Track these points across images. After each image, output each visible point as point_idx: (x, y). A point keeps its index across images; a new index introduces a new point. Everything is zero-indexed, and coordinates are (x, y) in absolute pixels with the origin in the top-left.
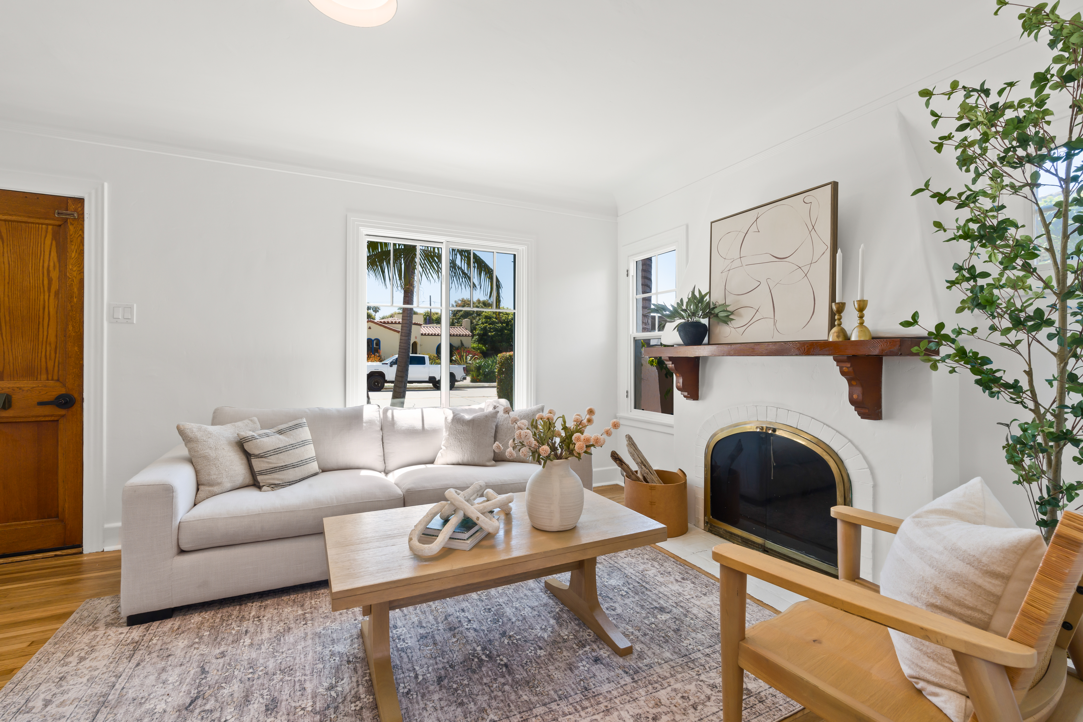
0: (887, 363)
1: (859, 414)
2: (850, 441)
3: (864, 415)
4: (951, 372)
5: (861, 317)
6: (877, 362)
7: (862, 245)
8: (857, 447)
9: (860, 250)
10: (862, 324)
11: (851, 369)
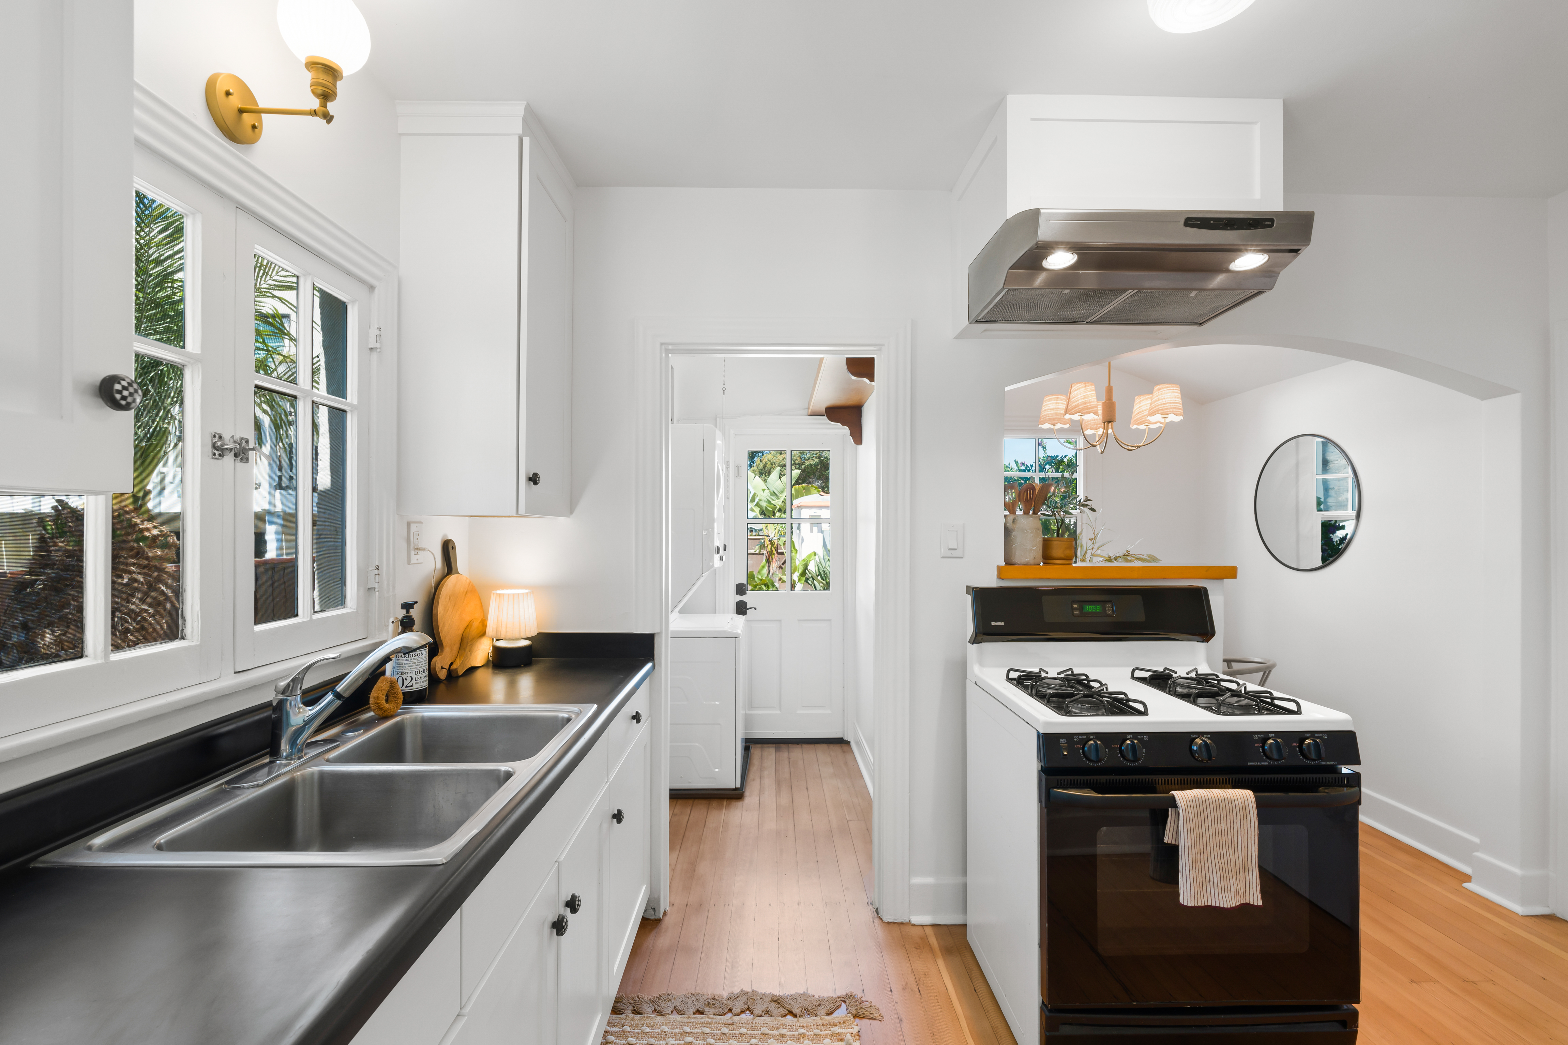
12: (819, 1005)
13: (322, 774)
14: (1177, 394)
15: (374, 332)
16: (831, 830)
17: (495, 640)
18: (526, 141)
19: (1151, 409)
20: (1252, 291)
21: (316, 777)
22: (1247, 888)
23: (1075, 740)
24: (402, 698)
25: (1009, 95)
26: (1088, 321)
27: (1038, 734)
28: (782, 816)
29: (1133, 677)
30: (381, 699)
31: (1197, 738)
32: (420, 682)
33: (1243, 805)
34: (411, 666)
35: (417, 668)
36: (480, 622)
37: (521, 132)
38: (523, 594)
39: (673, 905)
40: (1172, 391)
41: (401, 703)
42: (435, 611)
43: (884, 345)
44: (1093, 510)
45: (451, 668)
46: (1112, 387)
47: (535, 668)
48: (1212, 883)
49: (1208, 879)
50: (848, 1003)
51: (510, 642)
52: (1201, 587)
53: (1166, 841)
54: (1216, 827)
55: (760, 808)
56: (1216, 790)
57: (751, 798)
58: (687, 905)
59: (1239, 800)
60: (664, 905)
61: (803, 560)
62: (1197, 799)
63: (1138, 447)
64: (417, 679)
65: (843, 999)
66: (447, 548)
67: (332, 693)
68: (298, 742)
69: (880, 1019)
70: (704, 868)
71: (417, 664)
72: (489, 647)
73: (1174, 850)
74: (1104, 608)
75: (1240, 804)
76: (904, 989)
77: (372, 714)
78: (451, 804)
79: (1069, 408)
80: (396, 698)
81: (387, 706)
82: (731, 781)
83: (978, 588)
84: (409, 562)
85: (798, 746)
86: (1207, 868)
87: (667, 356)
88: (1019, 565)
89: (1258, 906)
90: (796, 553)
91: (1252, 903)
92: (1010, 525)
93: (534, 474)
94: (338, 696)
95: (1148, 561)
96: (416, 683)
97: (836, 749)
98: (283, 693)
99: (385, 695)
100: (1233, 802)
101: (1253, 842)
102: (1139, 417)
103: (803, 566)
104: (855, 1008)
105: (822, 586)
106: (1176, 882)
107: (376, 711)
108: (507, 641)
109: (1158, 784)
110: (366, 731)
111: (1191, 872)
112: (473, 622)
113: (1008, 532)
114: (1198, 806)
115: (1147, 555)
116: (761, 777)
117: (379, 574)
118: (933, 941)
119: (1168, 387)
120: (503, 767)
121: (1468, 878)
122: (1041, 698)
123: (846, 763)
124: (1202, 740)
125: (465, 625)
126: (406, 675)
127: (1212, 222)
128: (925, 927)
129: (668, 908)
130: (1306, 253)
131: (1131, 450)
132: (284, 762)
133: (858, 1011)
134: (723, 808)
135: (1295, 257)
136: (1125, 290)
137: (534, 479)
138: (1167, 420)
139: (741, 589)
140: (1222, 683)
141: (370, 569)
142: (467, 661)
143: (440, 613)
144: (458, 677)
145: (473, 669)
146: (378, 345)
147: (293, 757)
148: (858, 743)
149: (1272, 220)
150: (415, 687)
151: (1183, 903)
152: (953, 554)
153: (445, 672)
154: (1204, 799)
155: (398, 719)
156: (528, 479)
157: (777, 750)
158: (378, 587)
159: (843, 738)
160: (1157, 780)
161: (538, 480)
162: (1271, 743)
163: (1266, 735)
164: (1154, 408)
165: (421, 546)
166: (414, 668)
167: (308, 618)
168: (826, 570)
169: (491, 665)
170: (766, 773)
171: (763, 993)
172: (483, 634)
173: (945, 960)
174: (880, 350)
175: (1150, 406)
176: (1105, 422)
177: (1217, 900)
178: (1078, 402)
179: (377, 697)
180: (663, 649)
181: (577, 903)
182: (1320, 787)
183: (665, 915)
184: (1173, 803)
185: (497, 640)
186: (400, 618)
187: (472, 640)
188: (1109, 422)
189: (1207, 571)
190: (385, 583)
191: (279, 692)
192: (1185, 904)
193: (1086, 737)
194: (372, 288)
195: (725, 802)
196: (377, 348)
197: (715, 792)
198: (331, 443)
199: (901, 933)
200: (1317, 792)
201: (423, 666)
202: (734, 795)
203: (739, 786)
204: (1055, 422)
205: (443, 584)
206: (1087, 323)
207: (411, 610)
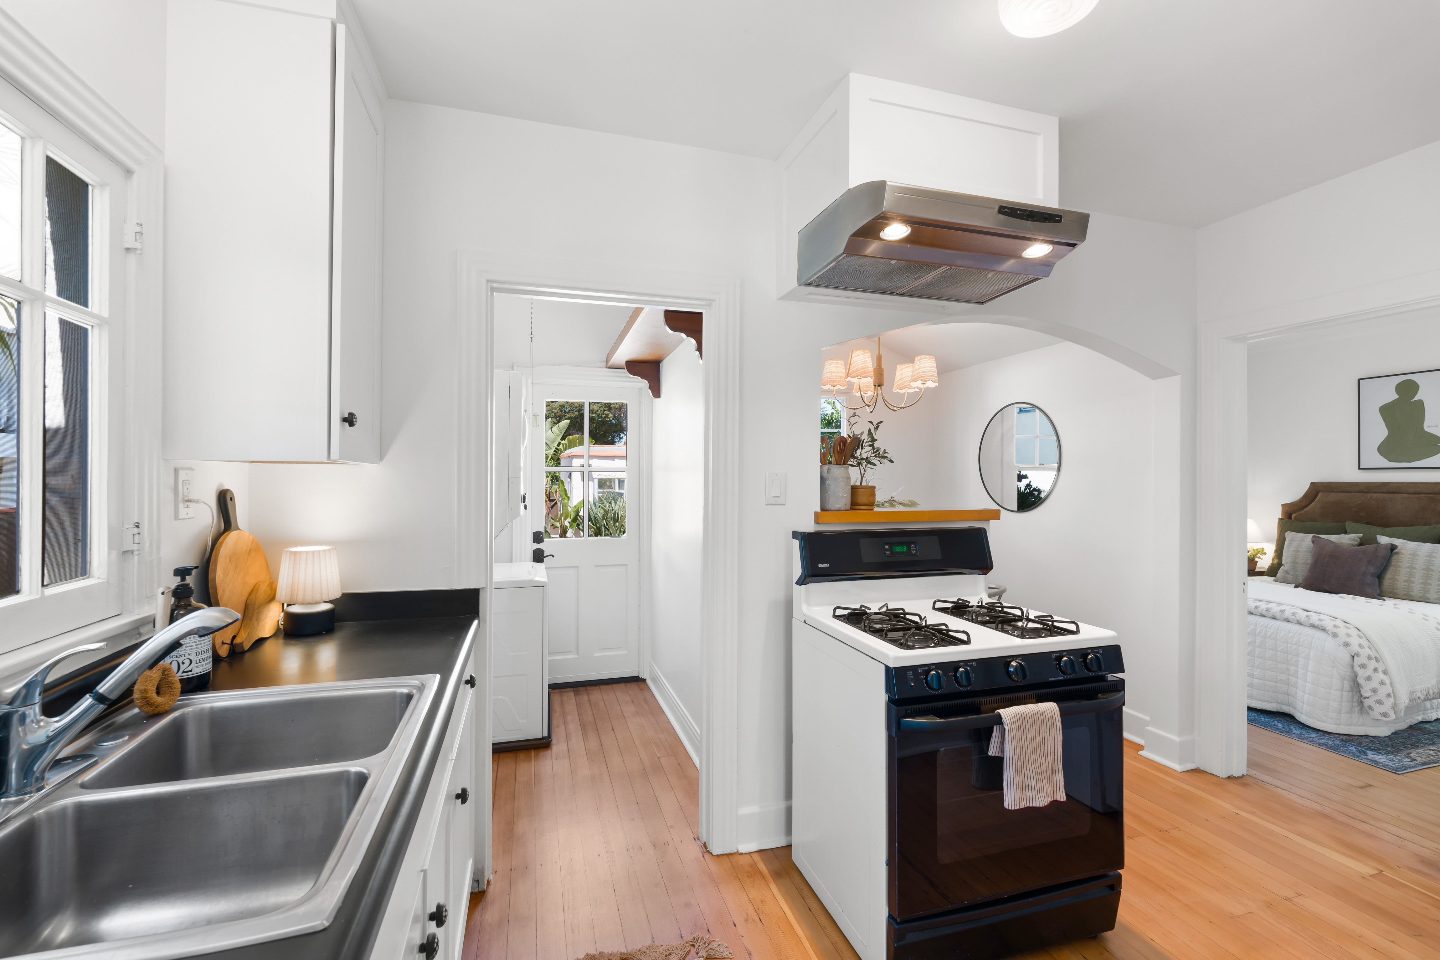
12: (670, 954)
13: (81, 809)
14: (934, 364)
15: (131, 229)
16: (644, 769)
17: (285, 605)
18: (341, 29)
19: (914, 376)
20: (1034, 276)
21: (70, 812)
22: (1055, 788)
23: (919, 671)
24: (180, 687)
25: (852, 73)
26: (897, 292)
27: (888, 669)
28: (593, 761)
29: (934, 608)
30: (150, 692)
31: (1011, 661)
32: (203, 665)
33: (1051, 716)
34: (190, 646)
35: (198, 648)
36: (268, 585)
37: (334, 17)
38: (325, 550)
39: (496, 872)
40: (930, 361)
41: (179, 695)
42: (212, 576)
43: (714, 300)
44: (891, 461)
45: (234, 642)
46: (881, 355)
47: (339, 635)
48: (1030, 787)
49: (1027, 784)
50: (697, 946)
51: (307, 606)
52: (981, 528)
53: (990, 754)
54: (1032, 737)
55: (570, 755)
56: (1029, 705)
57: (558, 746)
58: (511, 870)
59: (1048, 712)
60: (489, 875)
61: (575, 506)
62: (1018, 715)
63: (901, 408)
64: (198, 661)
65: (691, 943)
66: (224, 499)
67: (90, 696)
68: (35, 769)
69: (731, 957)
70: (522, 826)
71: (198, 643)
72: (278, 613)
73: (999, 762)
74: (909, 548)
75: (1049, 715)
76: (746, 920)
77: (136, 710)
78: (279, 822)
79: (850, 371)
80: (172, 689)
81: (159, 699)
82: (537, 730)
83: (805, 533)
84: (176, 517)
85: (596, 688)
86: (1026, 774)
87: (492, 294)
88: (832, 511)
89: (1063, 802)
90: (568, 500)
91: (1058, 800)
92: (825, 474)
93: (350, 414)
94: (100, 699)
95: (910, 506)
96: (197, 667)
97: (633, 687)
98: (11, 703)
99: (156, 686)
100: (1044, 714)
101: (1059, 747)
102: (901, 382)
103: (575, 512)
104: (705, 951)
105: (593, 531)
106: (1002, 789)
107: (143, 708)
108: (303, 606)
109: (982, 705)
110: (133, 737)
111: (1015, 780)
112: (260, 585)
113: (823, 480)
114: (1019, 721)
115: (908, 500)
116: (565, 723)
117: (139, 534)
118: (762, 867)
119: (926, 358)
120: (354, 767)
121: (1141, 748)
122: (875, 633)
123: (646, 701)
124: (1017, 662)
125: (248, 589)
126: (183, 658)
127: (1018, 212)
128: (751, 854)
129: (492, 877)
130: (1081, 248)
131: (895, 411)
132: (13, 799)
133: (708, 952)
134: (532, 759)
135: (1071, 250)
136: (939, 266)
137: (350, 420)
138: (925, 386)
139: (538, 537)
140: (1005, 610)
141: (126, 526)
142: (254, 631)
143: (219, 578)
144: (244, 652)
145: (261, 641)
146: (138, 245)
147: (28, 789)
148: (655, 680)
149: (1061, 217)
150: (196, 672)
151: (1007, 808)
152: (777, 501)
153: (226, 647)
154: (1023, 715)
155: (176, 715)
156: (342, 420)
157: (577, 693)
158: (138, 550)
159: (638, 676)
160: (981, 702)
161: (355, 421)
162: (1066, 660)
163: (1060, 655)
164: (916, 375)
165: (192, 497)
166: (194, 649)
167: (38, 594)
168: (597, 516)
169: (282, 636)
170: (569, 718)
171: (610, 953)
172: (272, 599)
173: (777, 884)
174: (710, 305)
175: (912, 373)
176: (875, 386)
177: (1034, 801)
178: (858, 367)
179: (145, 690)
180: (489, 604)
181: (444, 914)
182: (1099, 694)
183: (489, 885)
184: (999, 720)
185: (288, 605)
186: (173, 587)
187: (259, 608)
188: (879, 386)
189: (979, 514)
190: (147, 544)
191: (4, 702)
192: (1010, 808)
193: (927, 668)
194: (129, 172)
195: (533, 752)
196: (136, 249)
197: (522, 744)
198: (63, 366)
199: (731, 864)
200: (1097, 698)
201: (207, 645)
202: (541, 745)
203: (546, 734)
204: (836, 384)
205: (222, 543)
206: (897, 294)
207: (188, 577)
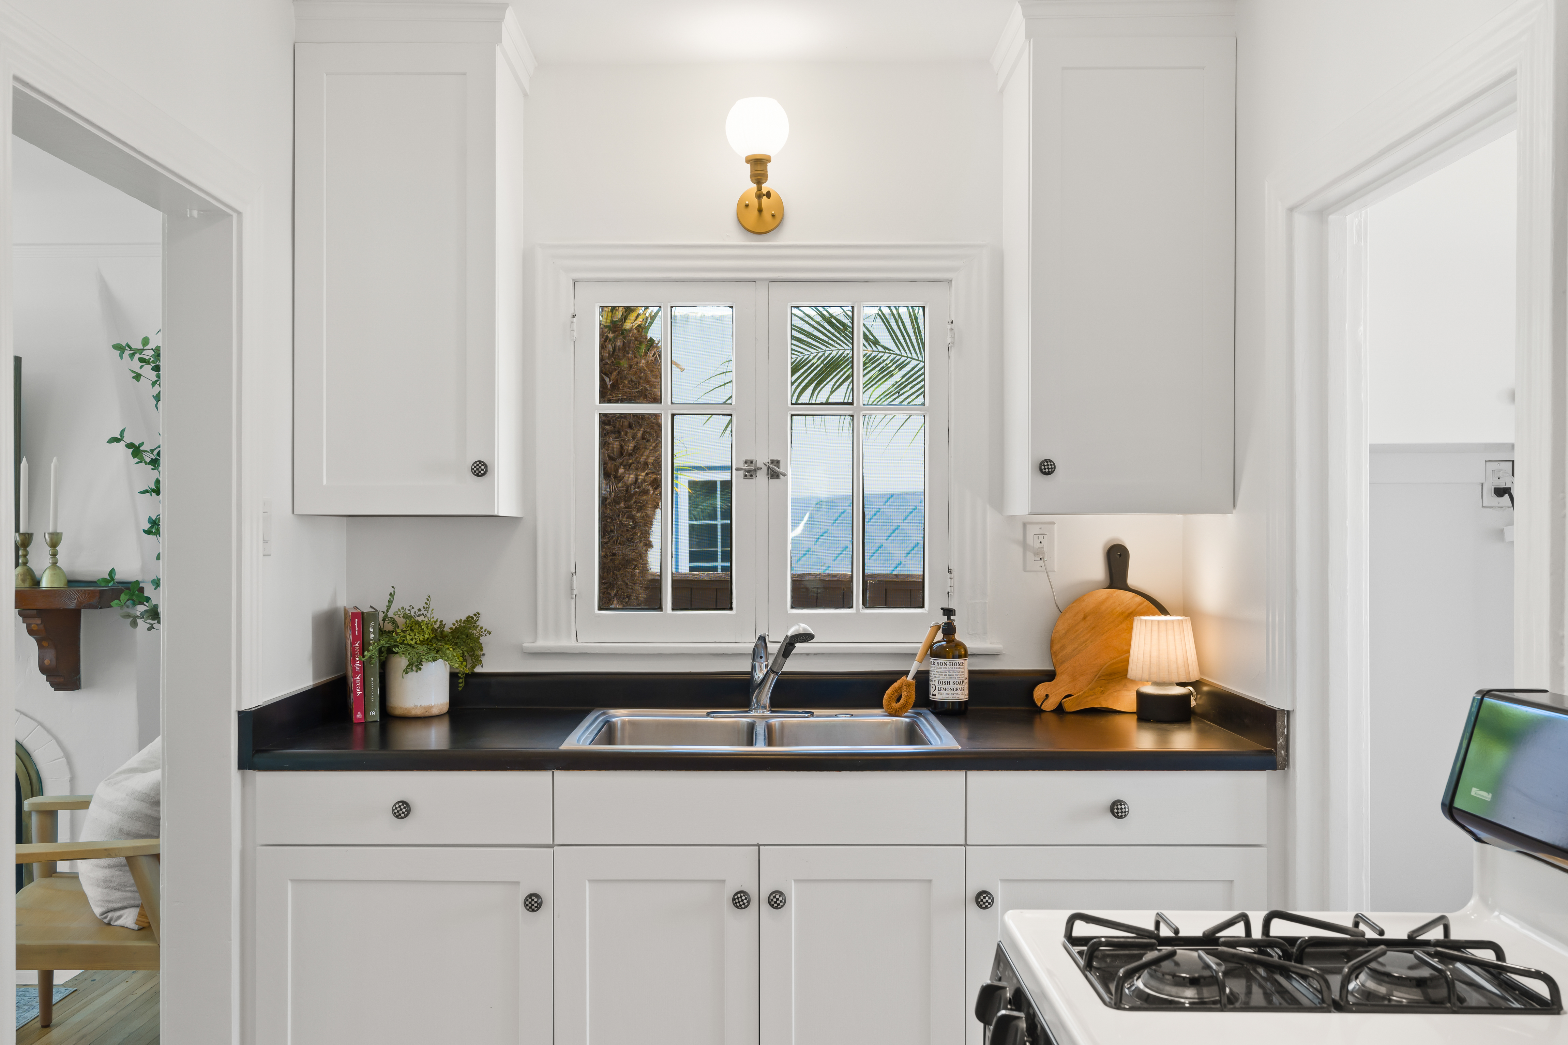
0: (87, 618)
1: (52, 685)
2: (40, 724)
3: (57, 686)
4: (149, 629)
5: (54, 555)
6: (74, 616)
7: (55, 459)
8: (48, 731)
9: (52, 464)
10: (55, 563)
11: (42, 626)
30: (892, 699)
32: (944, 693)
35: (940, 677)
38: (1177, 621)
64: (940, 689)
66: (1113, 555)
71: (939, 673)
77: (882, 710)
80: (906, 701)
84: (1026, 569)
96: (939, 693)
99: (897, 696)
117: (952, 578)
137: (1044, 468)
142: (1100, 699)
143: (1058, 632)
145: (1107, 712)
146: (951, 340)
150: (938, 698)
153: (1051, 703)
158: (952, 592)
167: (856, 610)
179: (890, 696)
194: (949, 282)
